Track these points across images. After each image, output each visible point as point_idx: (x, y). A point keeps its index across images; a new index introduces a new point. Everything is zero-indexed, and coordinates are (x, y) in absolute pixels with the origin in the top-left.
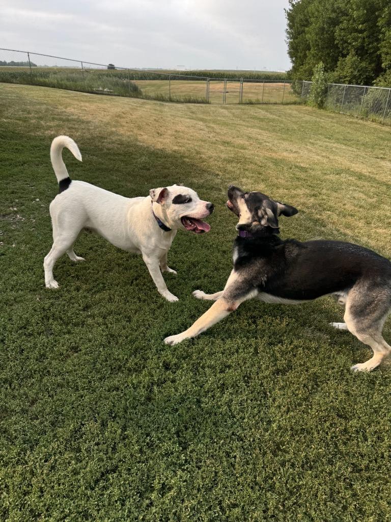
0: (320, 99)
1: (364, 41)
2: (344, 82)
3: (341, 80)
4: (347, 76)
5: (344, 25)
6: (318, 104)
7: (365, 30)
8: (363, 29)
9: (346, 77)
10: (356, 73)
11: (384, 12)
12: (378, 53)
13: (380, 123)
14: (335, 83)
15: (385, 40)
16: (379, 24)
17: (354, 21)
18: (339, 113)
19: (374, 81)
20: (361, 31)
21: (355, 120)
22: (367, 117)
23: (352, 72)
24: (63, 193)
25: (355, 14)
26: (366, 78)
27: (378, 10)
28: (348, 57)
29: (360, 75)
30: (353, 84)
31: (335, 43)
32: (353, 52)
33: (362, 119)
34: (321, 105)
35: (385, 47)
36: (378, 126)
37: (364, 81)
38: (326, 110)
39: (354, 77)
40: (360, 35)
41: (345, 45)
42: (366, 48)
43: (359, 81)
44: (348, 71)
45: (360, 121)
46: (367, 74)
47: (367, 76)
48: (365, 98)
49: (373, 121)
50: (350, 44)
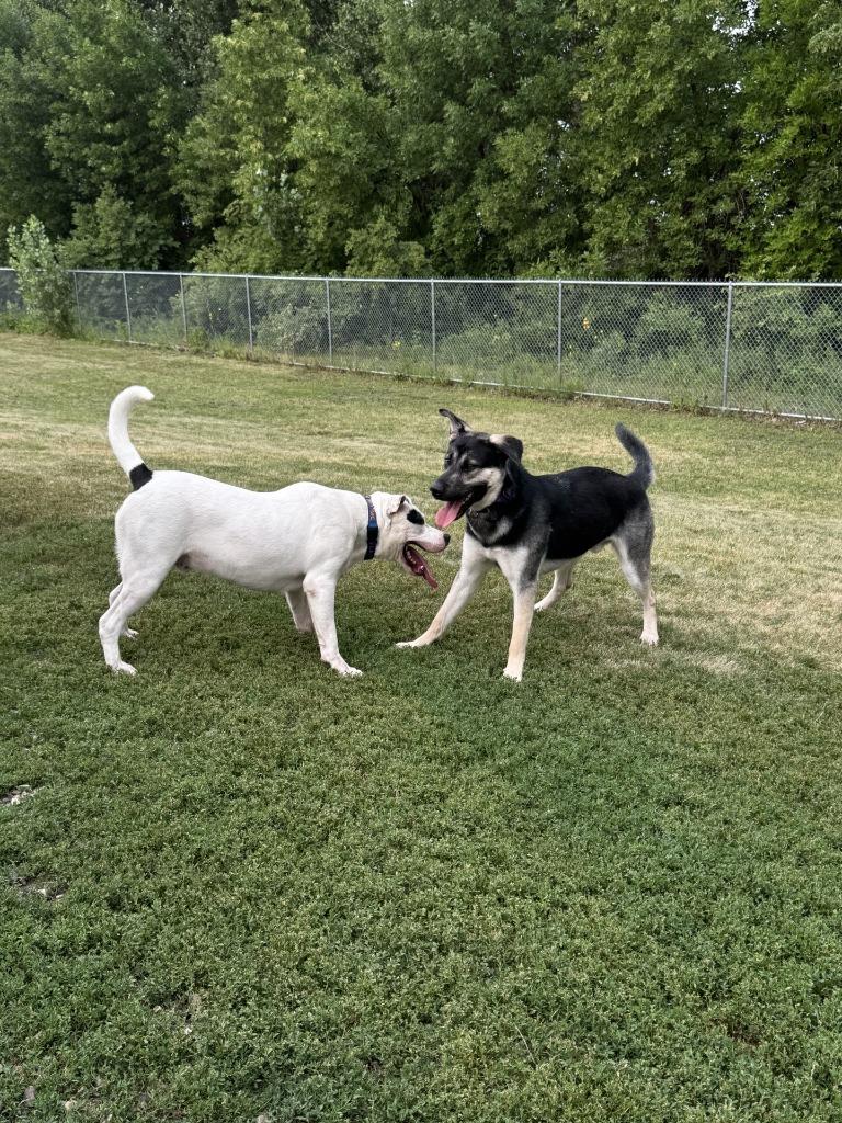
0: (57, 312)
1: (126, 165)
2: (107, 265)
3: (97, 260)
4: (111, 250)
5: (65, 123)
6: (57, 326)
7: (122, 137)
8: (116, 133)
9: (107, 252)
10: (132, 240)
11: (159, 97)
12: (173, 190)
13: (248, 359)
14: (85, 267)
15: (181, 161)
16: (154, 123)
17: (88, 115)
18: (128, 345)
19: (193, 260)
20: (112, 139)
21: (183, 358)
22: (207, 346)
23: (120, 240)
24: (143, 488)
25: (88, 97)
26: (161, 251)
27: (141, 90)
28: (101, 203)
29: (144, 245)
30: (133, 270)
31: (52, 167)
32: (109, 189)
33: (197, 352)
34: (64, 328)
35: (186, 176)
36: (249, 367)
37: (159, 260)
38: (86, 340)
39: (131, 250)
40: (114, 148)
41: (81, 172)
42: (137, 180)
43: (147, 258)
44: (107, 237)
45: (195, 359)
46: (162, 242)
47: (161, 247)
48: (179, 300)
49: (227, 356)
50: (92, 169)
